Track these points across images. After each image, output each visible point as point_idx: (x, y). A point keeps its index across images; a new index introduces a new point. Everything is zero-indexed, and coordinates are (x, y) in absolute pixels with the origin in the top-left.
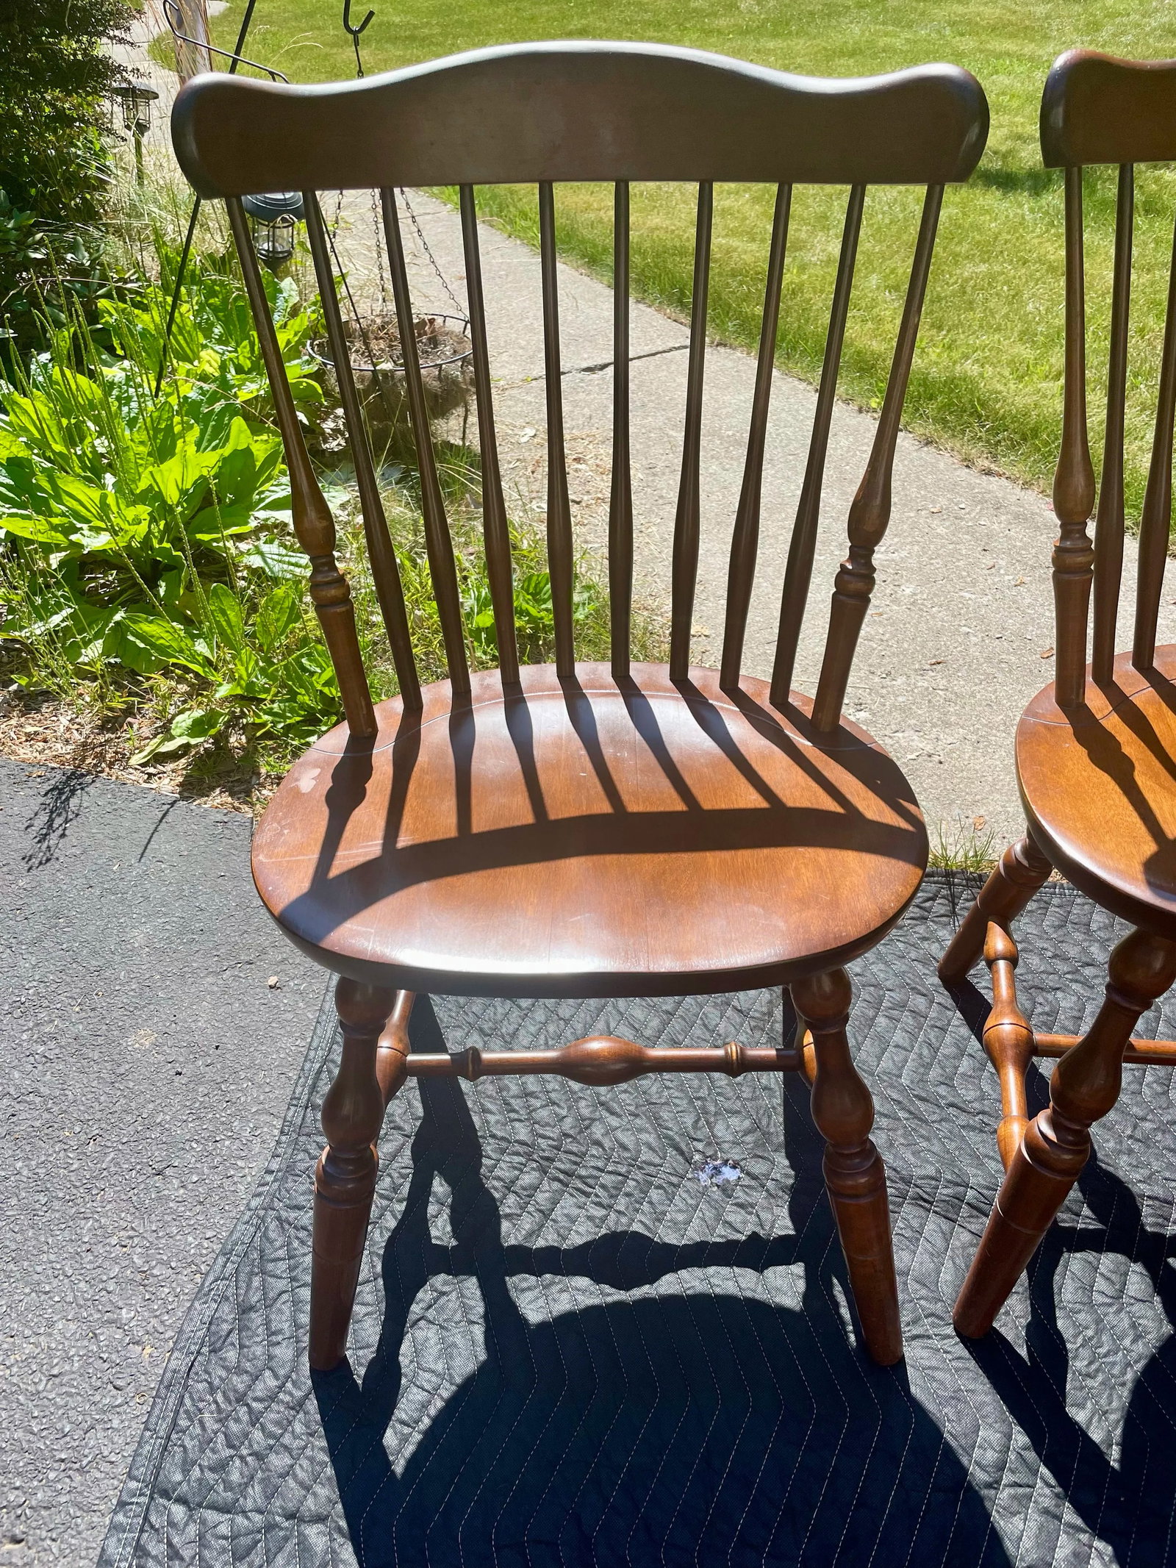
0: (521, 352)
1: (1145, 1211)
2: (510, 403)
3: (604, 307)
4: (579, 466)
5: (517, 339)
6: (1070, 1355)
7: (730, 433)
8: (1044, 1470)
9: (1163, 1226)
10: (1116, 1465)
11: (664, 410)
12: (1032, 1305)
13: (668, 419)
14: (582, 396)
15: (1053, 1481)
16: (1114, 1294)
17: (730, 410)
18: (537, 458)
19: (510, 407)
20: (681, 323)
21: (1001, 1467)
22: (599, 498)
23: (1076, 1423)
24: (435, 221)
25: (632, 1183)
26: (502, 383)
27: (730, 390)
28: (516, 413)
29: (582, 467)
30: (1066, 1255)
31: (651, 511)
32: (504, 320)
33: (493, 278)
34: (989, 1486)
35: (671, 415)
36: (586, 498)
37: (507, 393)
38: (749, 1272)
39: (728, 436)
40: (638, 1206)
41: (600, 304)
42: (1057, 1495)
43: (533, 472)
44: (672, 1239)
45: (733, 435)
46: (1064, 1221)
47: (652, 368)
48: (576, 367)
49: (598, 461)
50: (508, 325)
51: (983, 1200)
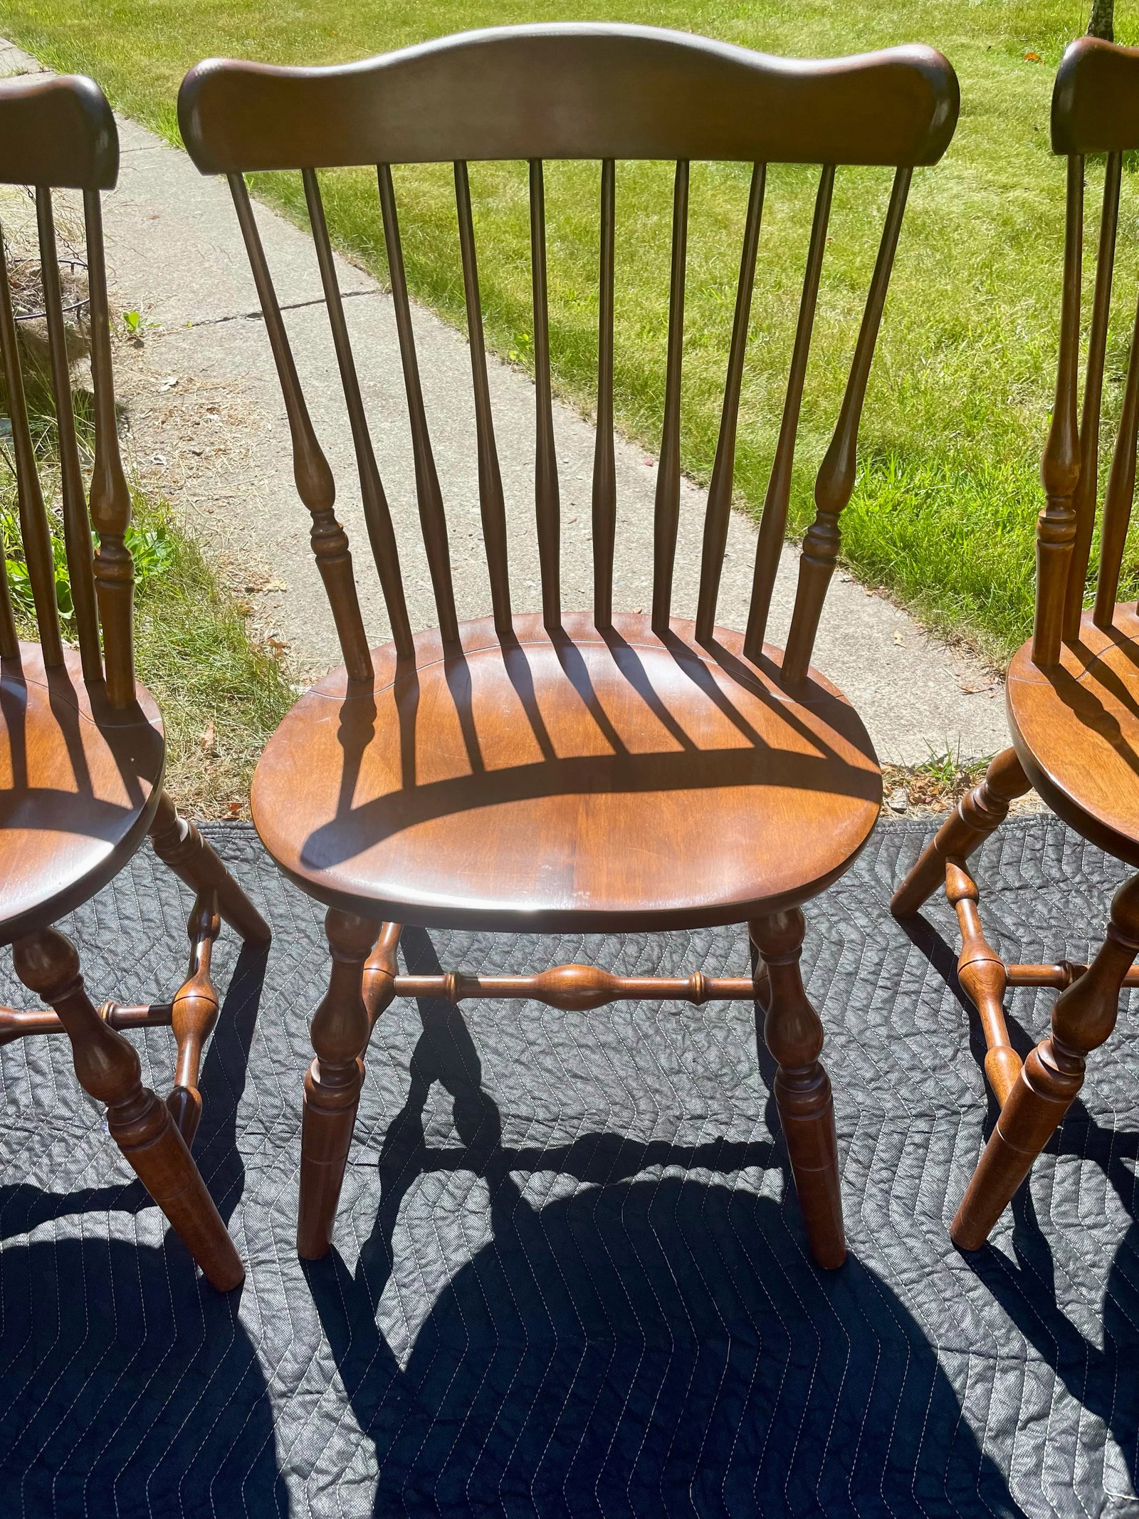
0: (191, 296)
1: (506, 1128)
2: (163, 349)
3: (289, 250)
4: (212, 417)
5: (191, 282)
6: (394, 1268)
7: (372, 384)
8: (337, 1377)
9: (516, 1142)
10: (402, 1367)
11: (315, 359)
12: (376, 1223)
13: (316, 368)
14: (238, 343)
15: (341, 1387)
16: (452, 1208)
17: (380, 360)
18: (171, 407)
19: (162, 354)
20: (361, 269)
21: (299, 1377)
22: (220, 450)
23: (380, 1331)
24: (146, 157)
25: (37, 1138)
26: (161, 328)
27: (387, 339)
28: (166, 360)
29: (215, 417)
30: (422, 1175)
31: (270, 462)
32: (185, 262)
33: (187, 218)
34: (283, 1395)
35: (320, 364)
36: (208, 449)
37: (163, 339)
38: (124, 1215)
39: (369, 387)
40: (35, 1159)
41: (286, 247)
42: (341, 1400)
43: (163, 423)
44: (59, 1189)
45: (375, 385)
46: (431, 1143)
47: (317, 315)
48: (242, 312)
49: (232, 412)
50: (186, 268)
51: (364, 1129)
